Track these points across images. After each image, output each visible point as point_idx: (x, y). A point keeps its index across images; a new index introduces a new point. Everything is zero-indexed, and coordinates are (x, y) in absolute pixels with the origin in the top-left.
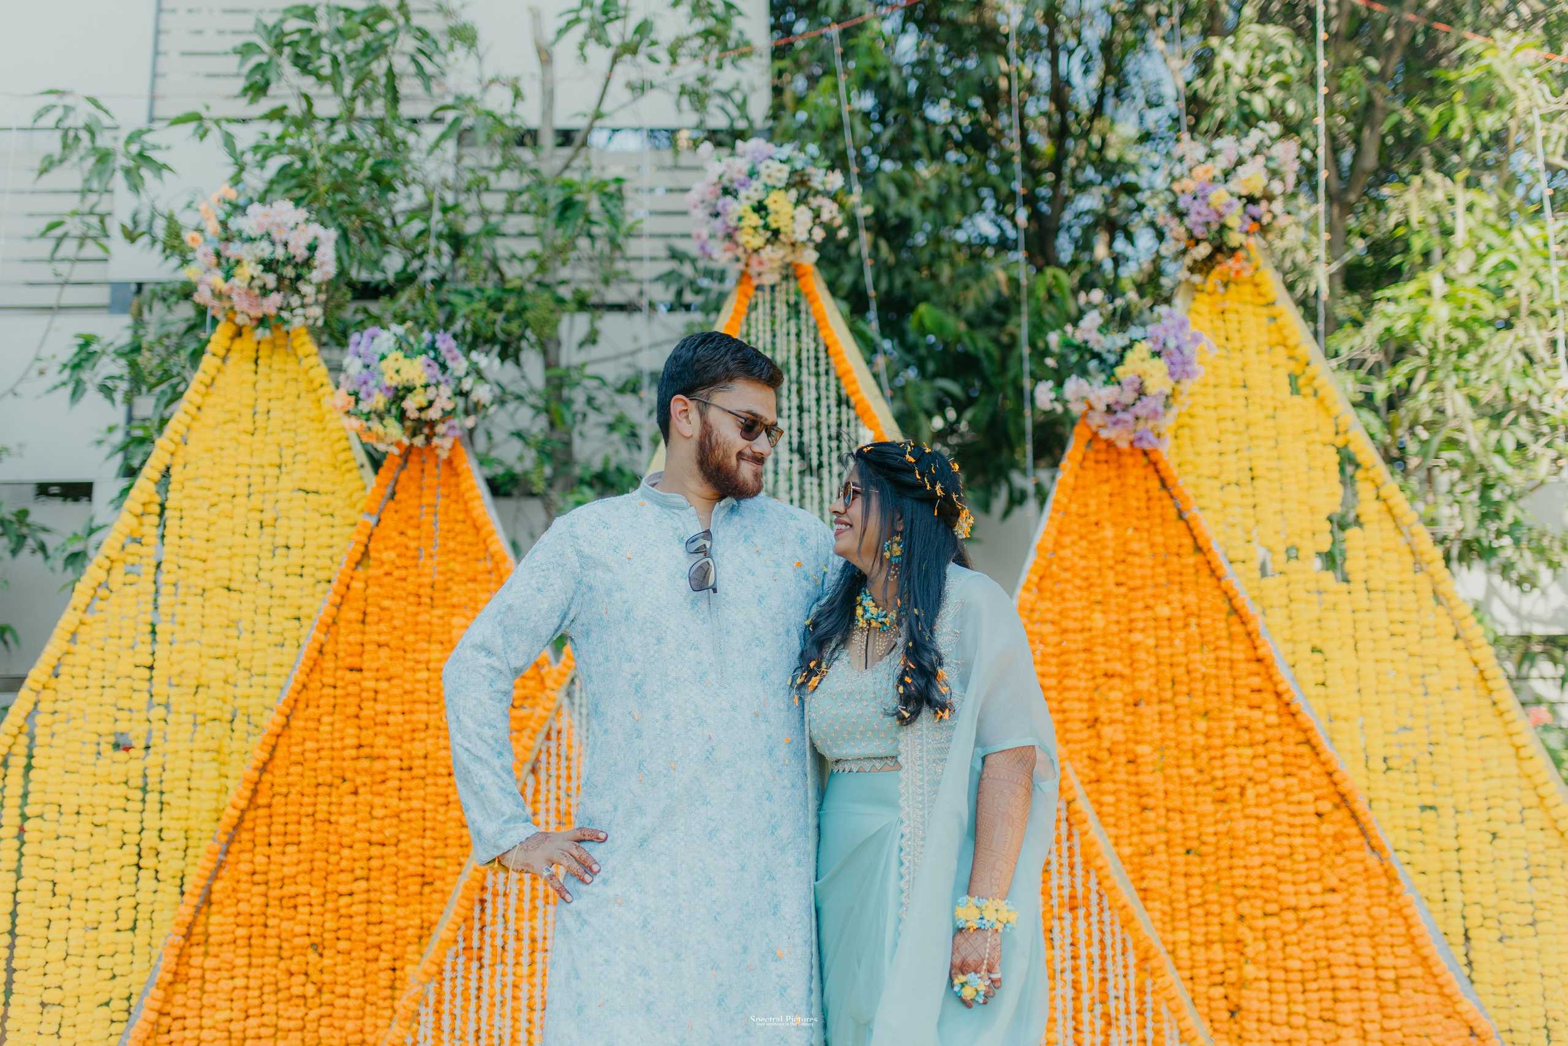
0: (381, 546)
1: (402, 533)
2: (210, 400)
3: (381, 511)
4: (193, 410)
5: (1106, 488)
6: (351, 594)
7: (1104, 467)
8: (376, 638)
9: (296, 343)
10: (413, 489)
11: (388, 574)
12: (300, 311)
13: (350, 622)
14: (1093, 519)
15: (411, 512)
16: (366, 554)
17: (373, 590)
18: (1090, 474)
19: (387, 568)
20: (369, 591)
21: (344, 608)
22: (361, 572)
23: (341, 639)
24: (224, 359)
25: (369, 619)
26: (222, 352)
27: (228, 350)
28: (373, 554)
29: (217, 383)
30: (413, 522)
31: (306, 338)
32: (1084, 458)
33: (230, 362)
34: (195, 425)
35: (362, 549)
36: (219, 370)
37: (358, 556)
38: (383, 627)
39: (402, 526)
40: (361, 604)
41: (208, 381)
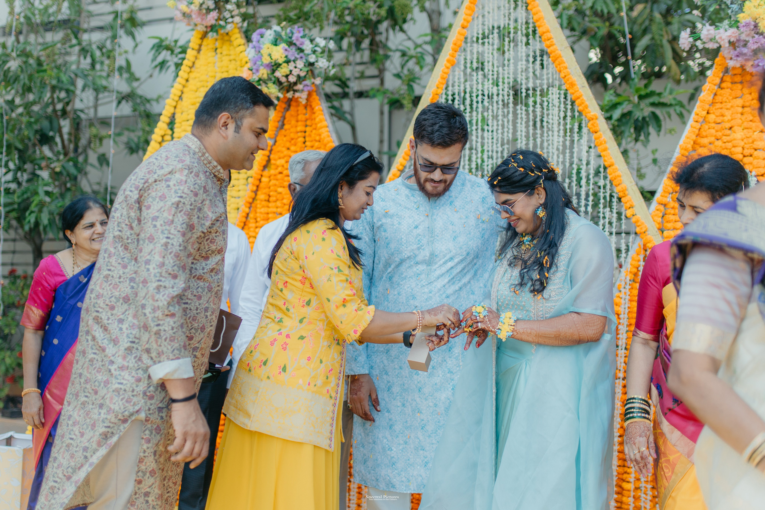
0: (276, 157)
1: (288, 149)
2: (192, 75)
3: (276, 136)
4: (184, 82)
5: (739, 102)
6: (262, 185)
7: (739, 86)
8: (274, 210)
9: (233, 39)
10: (293, 122)
11: (281, 173)
12: (230, 20)
13: (261, 201)
14: (728, 125)
15: (292, 135)
16: (269, 161)
17: (273, 182)
18: (726, 92)
19: (280, 169)
20: (271, 183)
21: (259, 193)
22: (266, 173)
23: (258, 210)
24: (199, 51)
25: (271, 199)
26: (197, 47)
27: (200, 45)
28: (272, 162)
29: (197, 65)
30: (293, 142)
31: (238, 35)
32: (722, 81)
33: (201, 52)
34: (185, 90)
35: (267, 158)
36: (196, 58)
37: (264, 163)
38: (279, 204)
39: (288, 144)
40: (267, 190)
41: (191, 64)
